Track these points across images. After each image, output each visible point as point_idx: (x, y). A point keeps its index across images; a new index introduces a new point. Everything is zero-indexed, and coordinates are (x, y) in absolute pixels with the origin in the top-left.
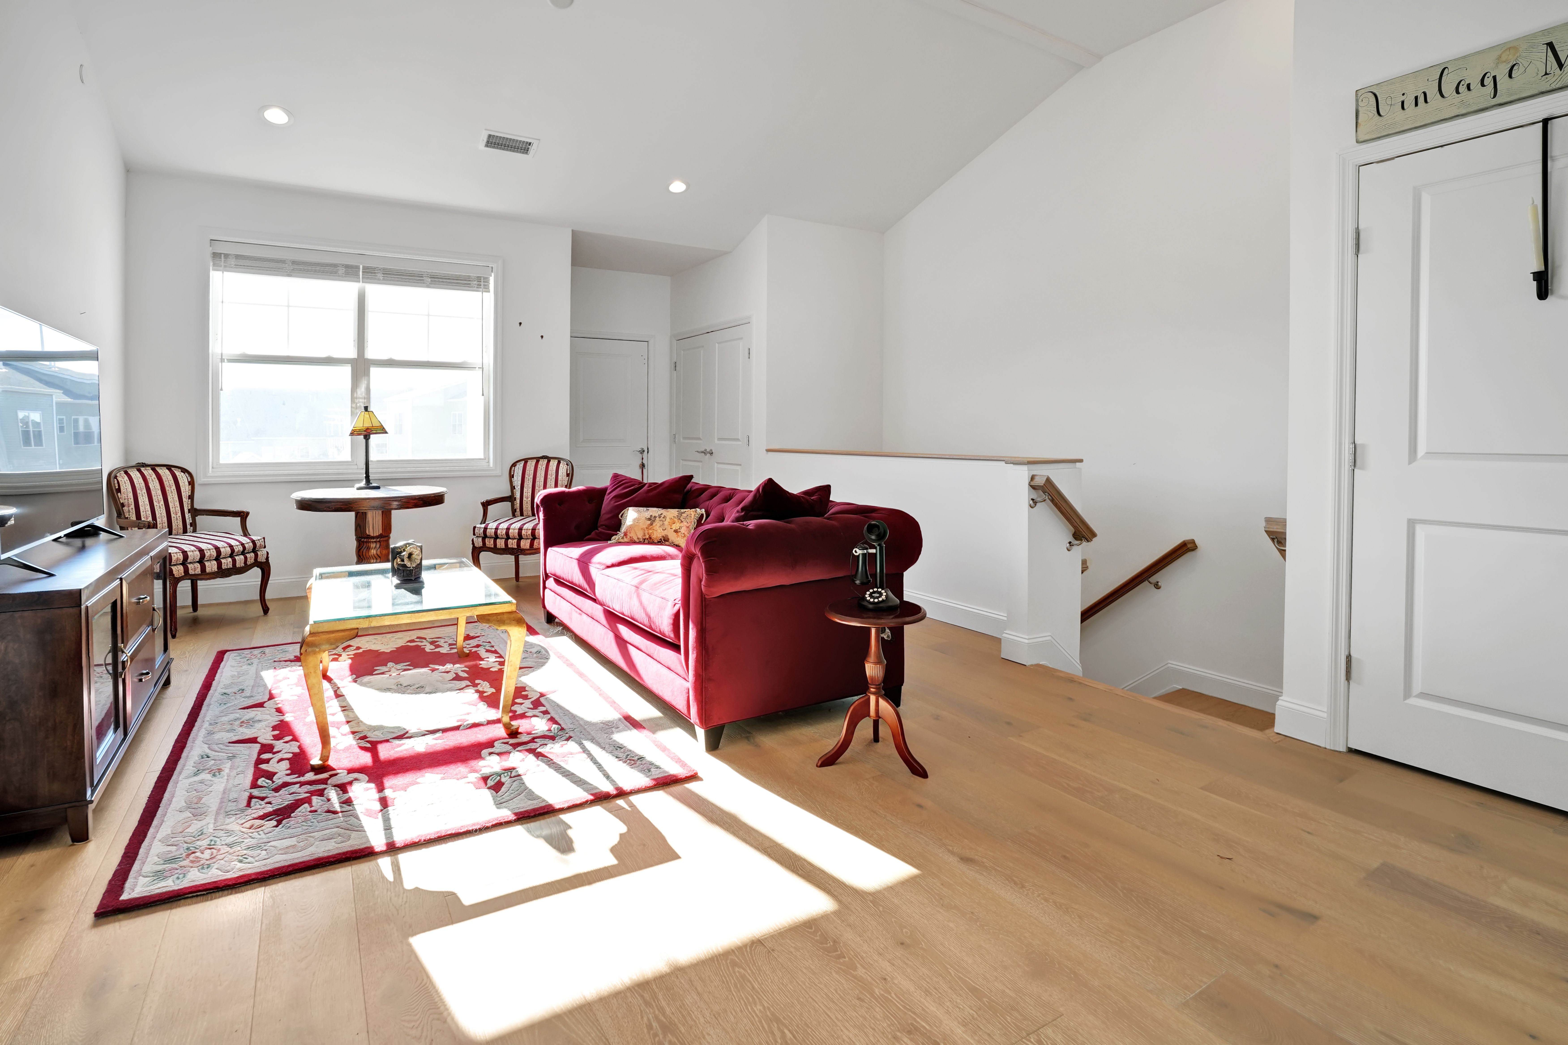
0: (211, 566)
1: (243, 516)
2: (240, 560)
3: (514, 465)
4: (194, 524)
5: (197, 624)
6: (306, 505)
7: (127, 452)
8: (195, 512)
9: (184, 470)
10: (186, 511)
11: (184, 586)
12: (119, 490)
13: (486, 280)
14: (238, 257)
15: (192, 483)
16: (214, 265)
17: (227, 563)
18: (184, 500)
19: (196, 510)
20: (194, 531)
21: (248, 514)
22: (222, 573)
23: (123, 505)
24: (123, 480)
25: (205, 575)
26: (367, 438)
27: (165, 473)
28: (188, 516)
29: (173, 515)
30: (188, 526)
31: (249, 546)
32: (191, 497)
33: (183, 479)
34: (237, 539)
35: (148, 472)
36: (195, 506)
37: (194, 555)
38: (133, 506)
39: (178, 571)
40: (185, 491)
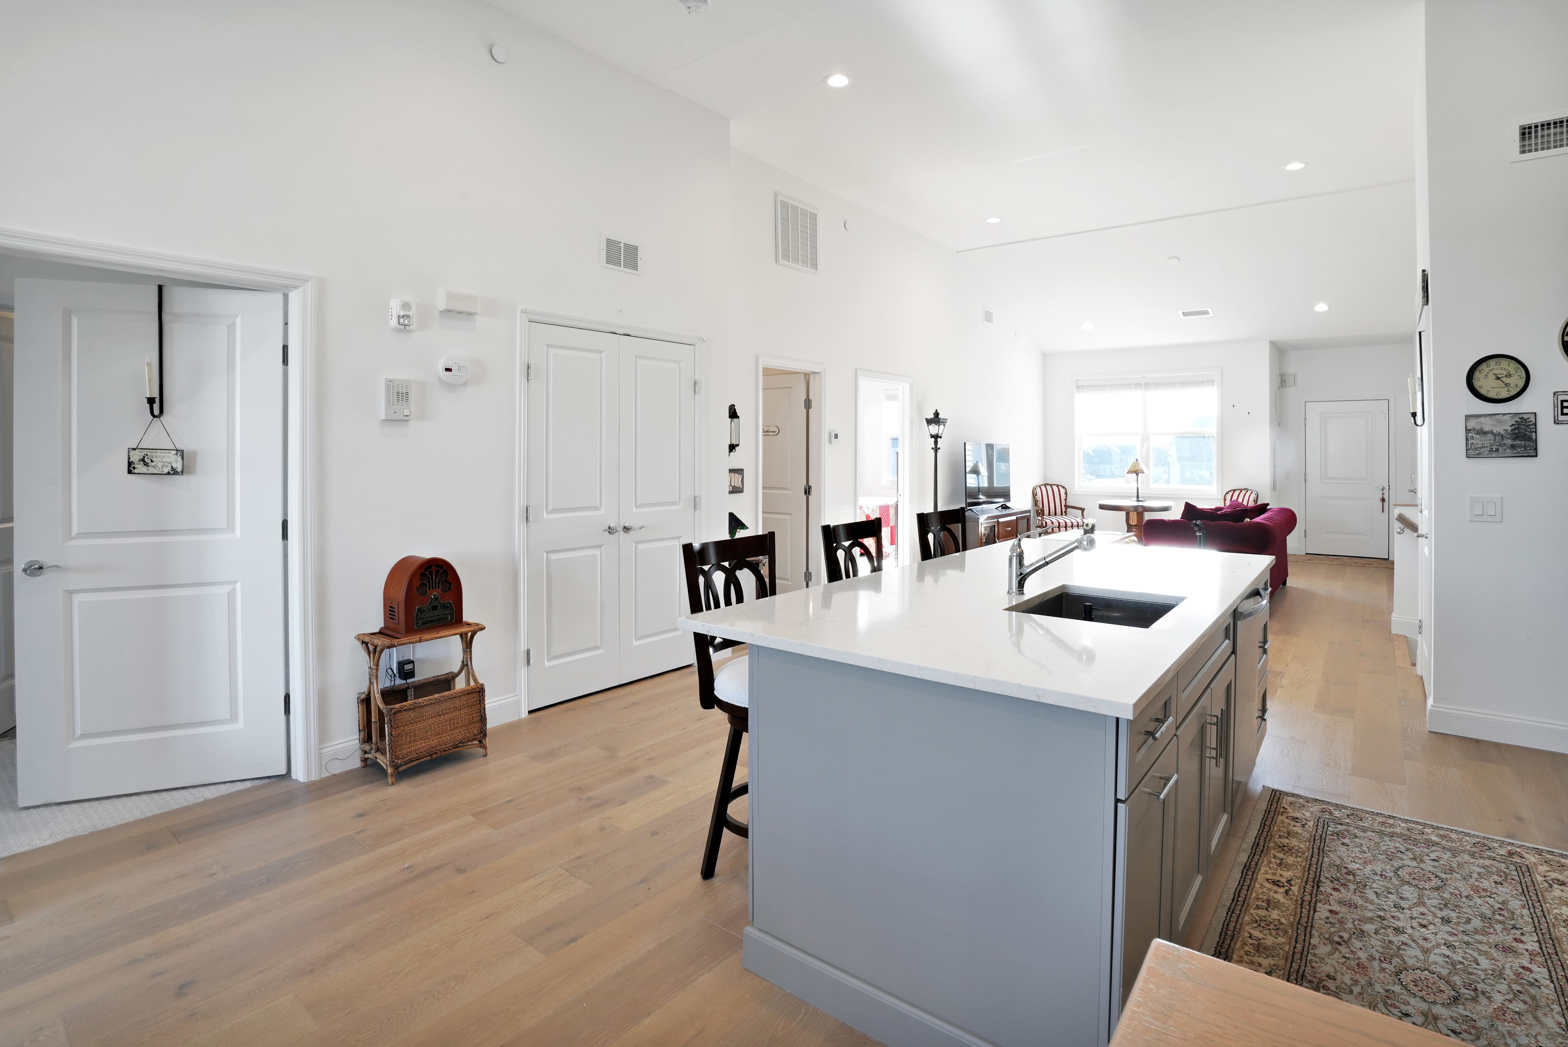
1: (1083, 510)
3: (1227, 493)
4: (1066, 512)
6: (1102, 507)
7: (1041, 479)
8: (1067, 507)
9: (1063, 487)
10: (1063, 506)
12: (1036, 495)
13: (1214, 381)
14: (1087, 386)
15: (1066, 493)
16: (1077, 392)
18: (1062, 500)
19: (1067, 506)
20: (1066, 515)
21: (1084, 509)
23: (1037, 501)
24: (1038, 490)
26: (1137, 475)
27: (1055, 488)
28: (1063, 508)
29: (1057, 507)
30: (1063, 513)
31: (1080, 523)
32: (1066, 500)
33: (1062, 491)
35: (1049, 488)
36: (1067, 504)
38: (1041, 502)
40: (1063, 497)
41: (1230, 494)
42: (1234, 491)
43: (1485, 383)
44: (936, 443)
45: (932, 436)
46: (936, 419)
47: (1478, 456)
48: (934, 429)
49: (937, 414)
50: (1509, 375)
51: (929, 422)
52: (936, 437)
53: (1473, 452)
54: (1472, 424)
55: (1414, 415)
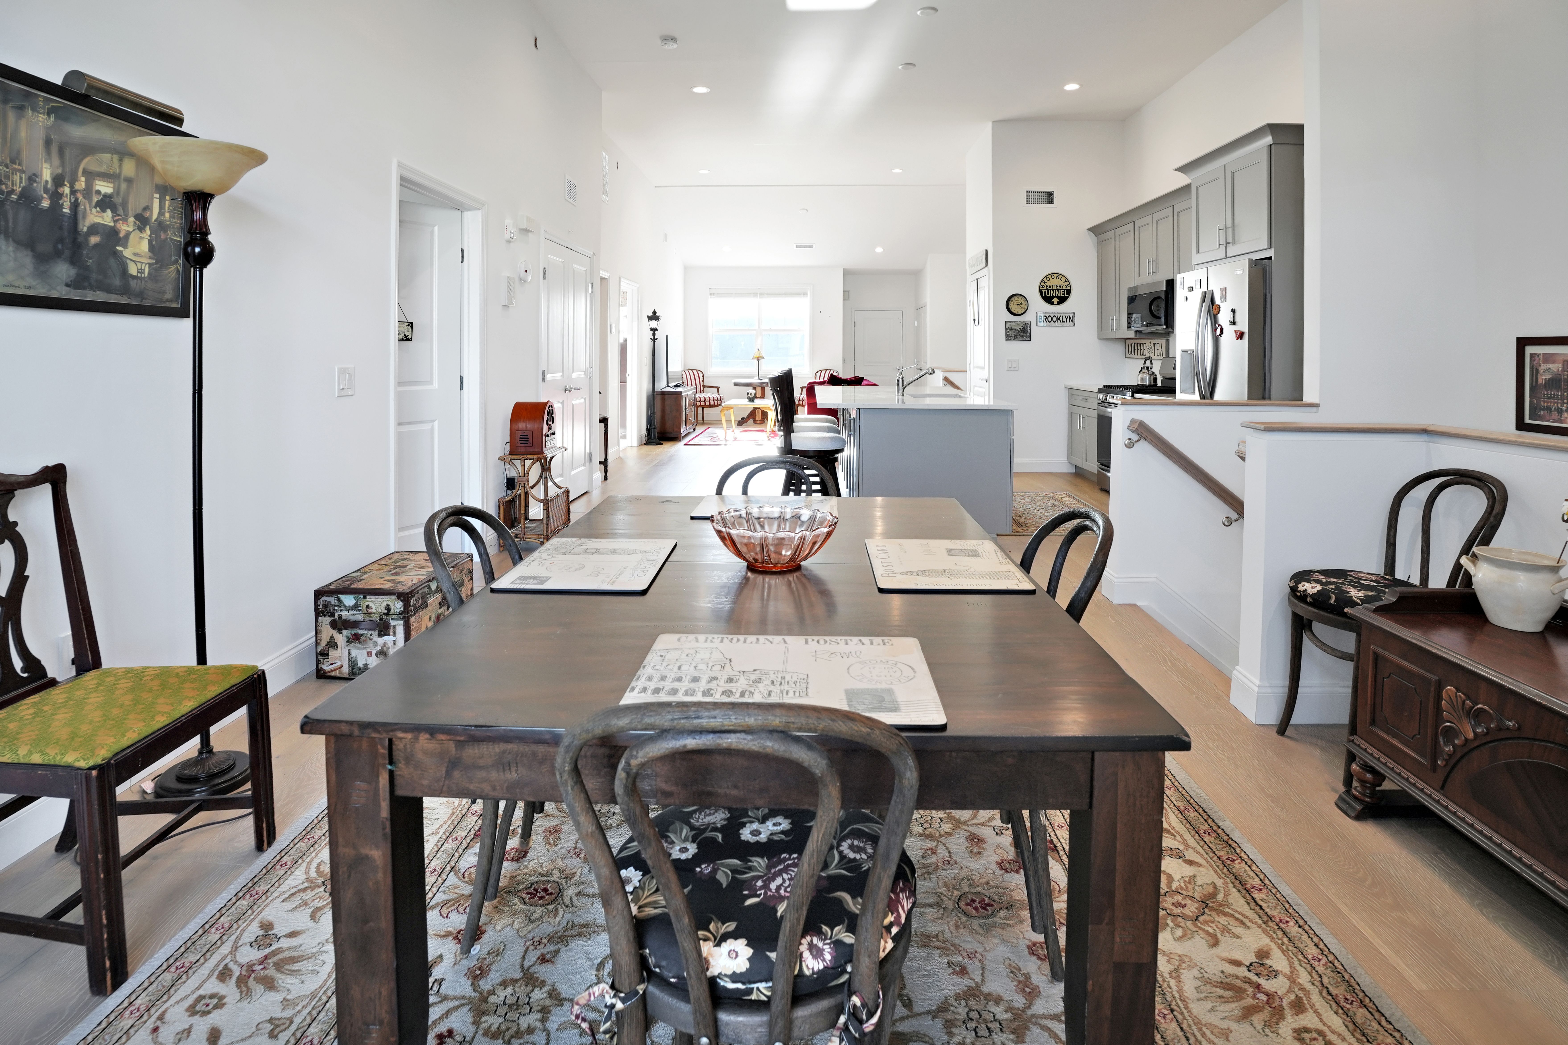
0: (708, 403)
1: (718, 388)
2: (716, 402)
4: (703, 389)
5: (703, 423)
6: (736, 384)
7: (685, 365)
8: (704, 386)
9: (701, 372)
11: (700, 409)
13: (807, 294)
14: (716, 292)
15: (703, 376)
16: (709, 296)
17: (712, 403)
18: (701, 381)
20: (703, 392)
22: (711, 406)
24: (684, 374)
25: (705, 406)
26: (758, 360)
27: (695, 372)
28: (702, 386)
29: (698, 386)
31: (719, 398)
32: (703, 381)
33: (701, 375)
34: (716, 396)
35: (690, 372)
36: (704, 384)
37: (703, 399)
38: (687, 383)
39: (698, 404)
40: (701, 379)
41: (819, 373)
42: (822, 371)
43: (1013, 307)
44: (654, 334)
45: (652, 330)
46: (654, 317)
47: (1010, 340)
48: (654, 324)
49: (654, 313)
50: (1022, 304)
51: (650, 318)
52: (654, 330)
53: (1009, 338)
54: (1008, 325)
55: (974, 320)
